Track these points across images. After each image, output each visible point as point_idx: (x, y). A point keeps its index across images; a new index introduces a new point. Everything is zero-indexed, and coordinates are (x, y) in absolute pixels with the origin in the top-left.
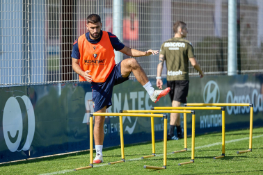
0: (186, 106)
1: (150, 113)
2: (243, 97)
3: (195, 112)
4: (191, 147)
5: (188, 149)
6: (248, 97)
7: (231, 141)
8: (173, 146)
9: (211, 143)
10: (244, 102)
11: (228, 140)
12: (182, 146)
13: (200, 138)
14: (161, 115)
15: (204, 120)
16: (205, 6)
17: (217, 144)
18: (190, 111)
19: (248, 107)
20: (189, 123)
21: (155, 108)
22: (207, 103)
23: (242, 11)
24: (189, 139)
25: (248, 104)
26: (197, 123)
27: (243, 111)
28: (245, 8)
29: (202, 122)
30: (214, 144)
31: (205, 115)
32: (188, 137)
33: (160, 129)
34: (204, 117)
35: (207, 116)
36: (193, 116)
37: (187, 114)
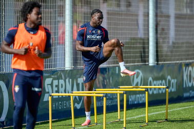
0: (119, 88)
1: (93, 93)
2: (160, 81)
3: (126, 92)
4: (123, 118)
5: (121, 120)
6: (164, 81)
7: (152, 114)
8: (110, 118)
9: (138, 115)
10: (161, 85)
11: (150, 113)
12: (116, 117)
13: (130, 111)
14: (102, 95)
15: (132, 98)
16: (132, 15)
17: (142, 116)
18: (122, 92)
19: (164, 88)
20: (122, 101)
21: (97, 90)
22: (134, 86)
23: (159, 19)
24: (121, 112)
25: (165, 87)
26: (128, 101)
27: (160, 92)
28: (161, 16)
29: (130, 100)
30: (140, 116)
31: (133, 95)
32: (120, 111)
33: (100, 105)
34: (132, 96)
35: (134, 96)
36: (125, 95)
37: (120, 94)
